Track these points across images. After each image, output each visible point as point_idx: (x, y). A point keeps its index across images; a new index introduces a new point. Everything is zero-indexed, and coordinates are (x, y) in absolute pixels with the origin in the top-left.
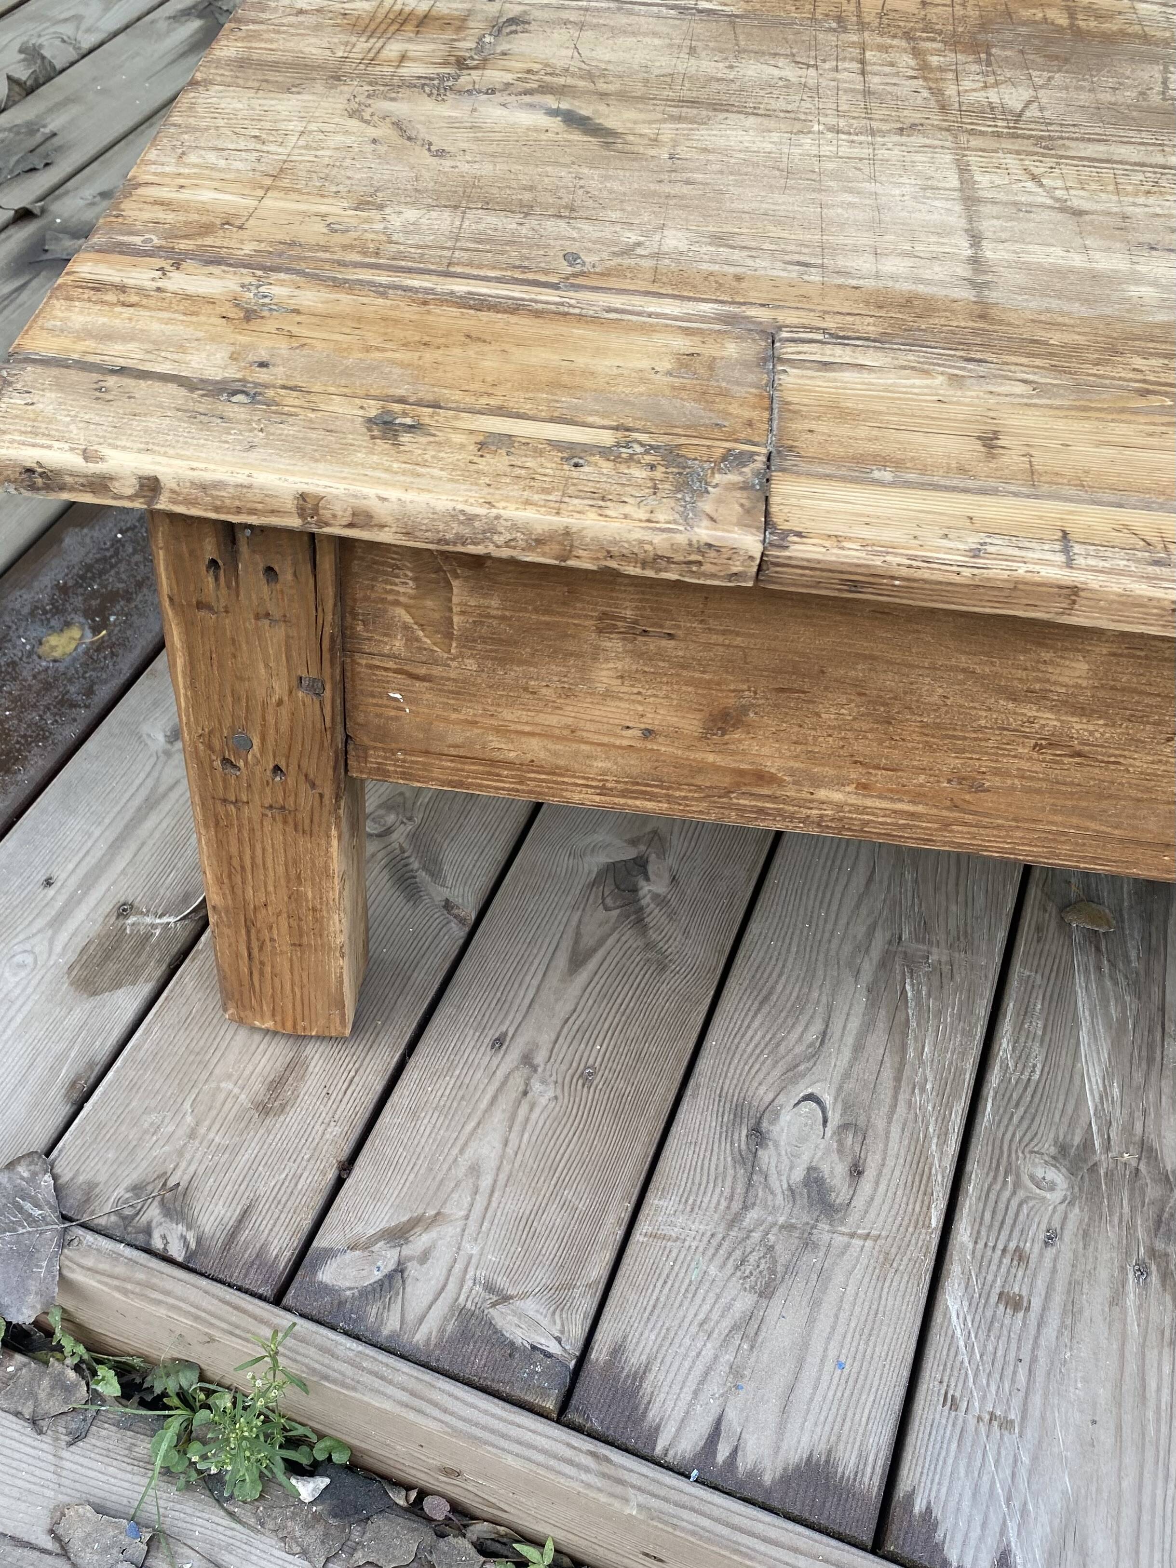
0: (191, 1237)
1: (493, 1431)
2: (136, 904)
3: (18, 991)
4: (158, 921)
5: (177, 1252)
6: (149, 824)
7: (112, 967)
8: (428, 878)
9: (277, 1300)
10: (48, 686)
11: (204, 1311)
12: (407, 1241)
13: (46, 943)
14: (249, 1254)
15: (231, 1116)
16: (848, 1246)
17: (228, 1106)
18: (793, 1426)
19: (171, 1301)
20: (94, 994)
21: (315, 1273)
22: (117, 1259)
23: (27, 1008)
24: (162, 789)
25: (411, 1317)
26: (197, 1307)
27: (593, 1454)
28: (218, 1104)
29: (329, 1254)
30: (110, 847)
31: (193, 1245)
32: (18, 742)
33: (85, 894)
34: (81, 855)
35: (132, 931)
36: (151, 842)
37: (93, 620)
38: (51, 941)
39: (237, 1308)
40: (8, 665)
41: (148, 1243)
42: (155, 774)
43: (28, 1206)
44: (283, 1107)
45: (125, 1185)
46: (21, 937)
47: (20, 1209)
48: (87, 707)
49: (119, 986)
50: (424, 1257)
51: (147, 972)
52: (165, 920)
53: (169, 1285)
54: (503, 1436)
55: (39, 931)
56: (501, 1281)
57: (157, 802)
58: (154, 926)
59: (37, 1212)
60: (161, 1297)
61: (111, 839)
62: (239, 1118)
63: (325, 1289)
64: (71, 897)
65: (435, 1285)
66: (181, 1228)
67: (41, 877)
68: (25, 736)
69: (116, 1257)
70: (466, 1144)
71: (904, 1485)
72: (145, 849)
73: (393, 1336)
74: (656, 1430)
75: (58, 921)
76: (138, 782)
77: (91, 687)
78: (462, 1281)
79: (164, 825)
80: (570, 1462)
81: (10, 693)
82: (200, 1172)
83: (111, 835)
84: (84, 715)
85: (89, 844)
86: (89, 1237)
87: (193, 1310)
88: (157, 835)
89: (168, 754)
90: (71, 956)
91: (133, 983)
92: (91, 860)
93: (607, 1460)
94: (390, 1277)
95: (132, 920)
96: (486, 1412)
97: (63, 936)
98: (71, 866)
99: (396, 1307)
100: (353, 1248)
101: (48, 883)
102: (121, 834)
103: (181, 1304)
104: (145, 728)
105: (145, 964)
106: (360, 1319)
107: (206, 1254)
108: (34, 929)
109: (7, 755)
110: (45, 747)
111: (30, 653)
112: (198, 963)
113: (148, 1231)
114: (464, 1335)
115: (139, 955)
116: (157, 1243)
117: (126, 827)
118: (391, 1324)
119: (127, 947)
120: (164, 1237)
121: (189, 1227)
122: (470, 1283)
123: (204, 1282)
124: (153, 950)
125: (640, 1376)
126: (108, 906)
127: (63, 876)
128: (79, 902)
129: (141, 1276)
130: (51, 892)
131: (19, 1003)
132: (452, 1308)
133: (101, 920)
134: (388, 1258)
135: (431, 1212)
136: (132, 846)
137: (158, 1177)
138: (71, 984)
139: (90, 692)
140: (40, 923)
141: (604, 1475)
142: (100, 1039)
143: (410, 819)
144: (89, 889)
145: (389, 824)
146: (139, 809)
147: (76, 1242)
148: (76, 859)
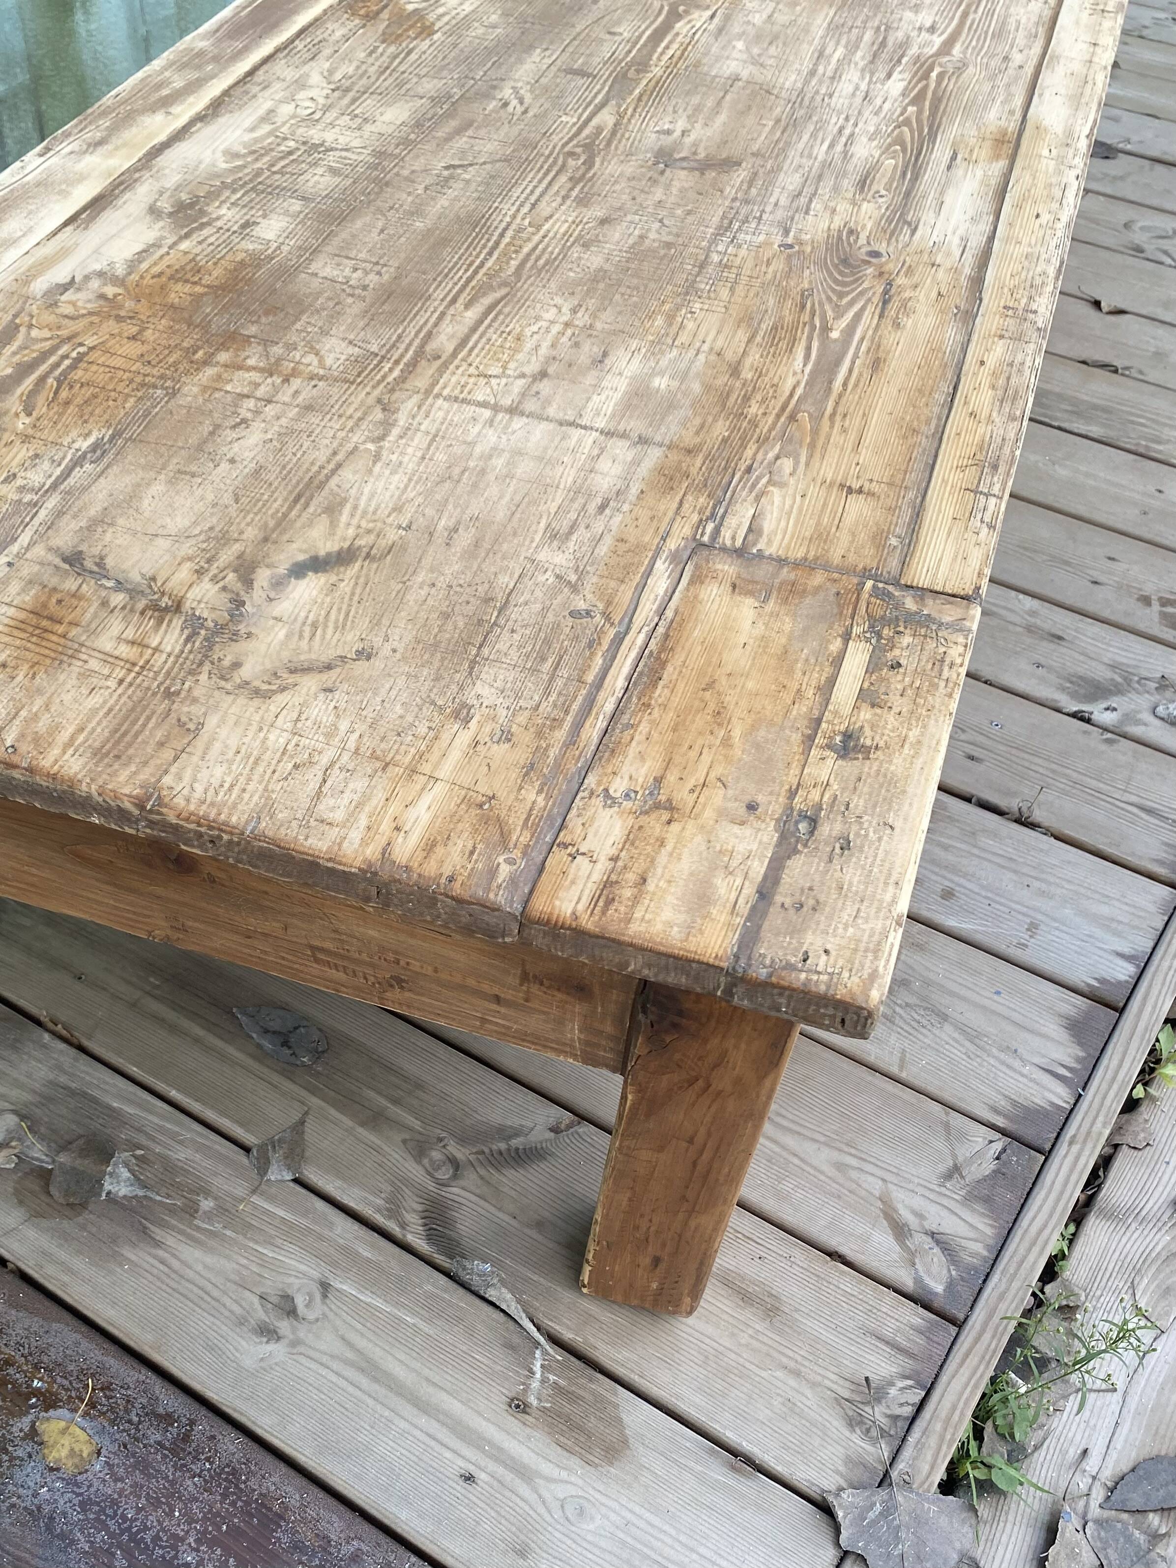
0: (900, 1384)
1: (1058, 1200)
2: (513, 1394)
3: (613, 1517)
4: (538, 1376)
5: (917, 1396)
6: (399, 1372)
7: (592, 1423)
8: (521, 1139)
9: (959, 1325)
10: (143, 1466)
11: (970, 1379)
12: (906, 1225)
13: (553, 1486)
14: (921, 1340)
15: (777, 1338)
16: (904, 962)
17: (765, 1339)
18: (1044, 1030)
19: (961, 1404)
20: (625, 1442)
21: (937, 1294)
22: (924, 1445)
23: (637, 1509)
24: (350, 1355)
25: (972, 1234)
26: (967, 1385)
27: (1071, 1143)
28: (765, 1349)
29: (918, 1280)
30: (425, 1412)
31: (910, 1382)
32: (233, 1504)
33: (490, 1443)
34: (433, 1443)
35: (547, 1401)
36: (426, 1372)
37: (33, 1406)
38: (550, 1480)
39: (967, 1355)
40: (84, 1510)
41: (906, 1418)
42: (325, 1359)
43: (871, 1515)
44: (771, 1295)
45: (847, 1434)
46: (542, 1510)
47: (874, 1523)
48: (192, 1423)
49: (619, 1420)
50: (920, 1216)
51: (604, 1393)
52: (537, 1368)
53: (946, 1404)
54: (1062, 1193)
55: (535, 1490)
56: (942, 1168)
57: (368, 1360)
58: (544, 1381)
59: (878, 1508)
60: (958, 1412)
61: (415, 1411)
62: (781, 1333)
63: (950, 1286)
64: (491, 1457)
65: (945, 1213)
66: (893, 1391)
67: (460, 1487)
68: (225, 1496)
69: (920, 1446)
70: (815, 1169)
71: (1082, 986)
72: (436, 1379)
73: (988, 1247)
74: (1052, 1104)
75: (524, 1473)
76: (334, 1378)
77: (158, 1416)
78: (940, 1193)
79: (402, 1357)
80: (1077, 1159)
81: (139, 1510)
82: (836, 1370)
83: (408, 1411)
84: (205, 1425)
85: (417, 1433)
86: (901, 1465)
87: (969, 1389)
88: (417, 1365)
89: (295, 1343)
90: (574, 1462)
91: (616, 1406)
92: (443, 1434)
93: (1074, 1136)
94: (938, 1242)
95: (533, 1400)
96: (1045, 1200)
97: (546, 1468)
98: (448, 1454)
99: (964, 1243)
100: (914, 1264)
101: (469, 1478)
102: (409, 1401)
103: (965, 1396)
104: (248, 1363)
105: (593, 1393)
106: (976, 1269)
107: (918, 1373)
108: (532, 1497)
109: (252, 1516)
110: (250, 1472)
111: (72, 1482)
112: (600, 1344)
113: (895, 1418)
114: (987, 1200)
115: (582, 1398)
116: (908, 1411)
117: (400, 1395)
118: (978, 1248)
119: (567, 1408)
120: (902, 1405)
121: (892, 1384)
122: (943, 1190)
123: (944, 1378)
124: (577, 1384)
125: (1014, 1103)
126: (512, 1422)
127: (461, 1463)
128: (500, 1449)
129: (938, 1427)
130: (481, 1476)
131: (629, 1516)
132: (963, 1204)
133: (528, 1430)
134: (919, 1240)
135: (879, 1204)
136: (426, 1391)
137: (840, 1405)
138: (611, 1464)
139: (168, 1419)
140: (523, 1489)
141: (1085, 1141)
142: (684, 1442)
143: (441, 1140)
144: (484, 1439)
145: (443, 1158)
146: (376, 1380)
147: (906, 1477)
148: (437, 1447)
